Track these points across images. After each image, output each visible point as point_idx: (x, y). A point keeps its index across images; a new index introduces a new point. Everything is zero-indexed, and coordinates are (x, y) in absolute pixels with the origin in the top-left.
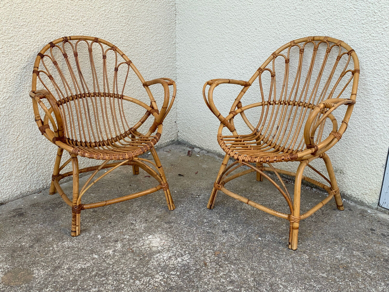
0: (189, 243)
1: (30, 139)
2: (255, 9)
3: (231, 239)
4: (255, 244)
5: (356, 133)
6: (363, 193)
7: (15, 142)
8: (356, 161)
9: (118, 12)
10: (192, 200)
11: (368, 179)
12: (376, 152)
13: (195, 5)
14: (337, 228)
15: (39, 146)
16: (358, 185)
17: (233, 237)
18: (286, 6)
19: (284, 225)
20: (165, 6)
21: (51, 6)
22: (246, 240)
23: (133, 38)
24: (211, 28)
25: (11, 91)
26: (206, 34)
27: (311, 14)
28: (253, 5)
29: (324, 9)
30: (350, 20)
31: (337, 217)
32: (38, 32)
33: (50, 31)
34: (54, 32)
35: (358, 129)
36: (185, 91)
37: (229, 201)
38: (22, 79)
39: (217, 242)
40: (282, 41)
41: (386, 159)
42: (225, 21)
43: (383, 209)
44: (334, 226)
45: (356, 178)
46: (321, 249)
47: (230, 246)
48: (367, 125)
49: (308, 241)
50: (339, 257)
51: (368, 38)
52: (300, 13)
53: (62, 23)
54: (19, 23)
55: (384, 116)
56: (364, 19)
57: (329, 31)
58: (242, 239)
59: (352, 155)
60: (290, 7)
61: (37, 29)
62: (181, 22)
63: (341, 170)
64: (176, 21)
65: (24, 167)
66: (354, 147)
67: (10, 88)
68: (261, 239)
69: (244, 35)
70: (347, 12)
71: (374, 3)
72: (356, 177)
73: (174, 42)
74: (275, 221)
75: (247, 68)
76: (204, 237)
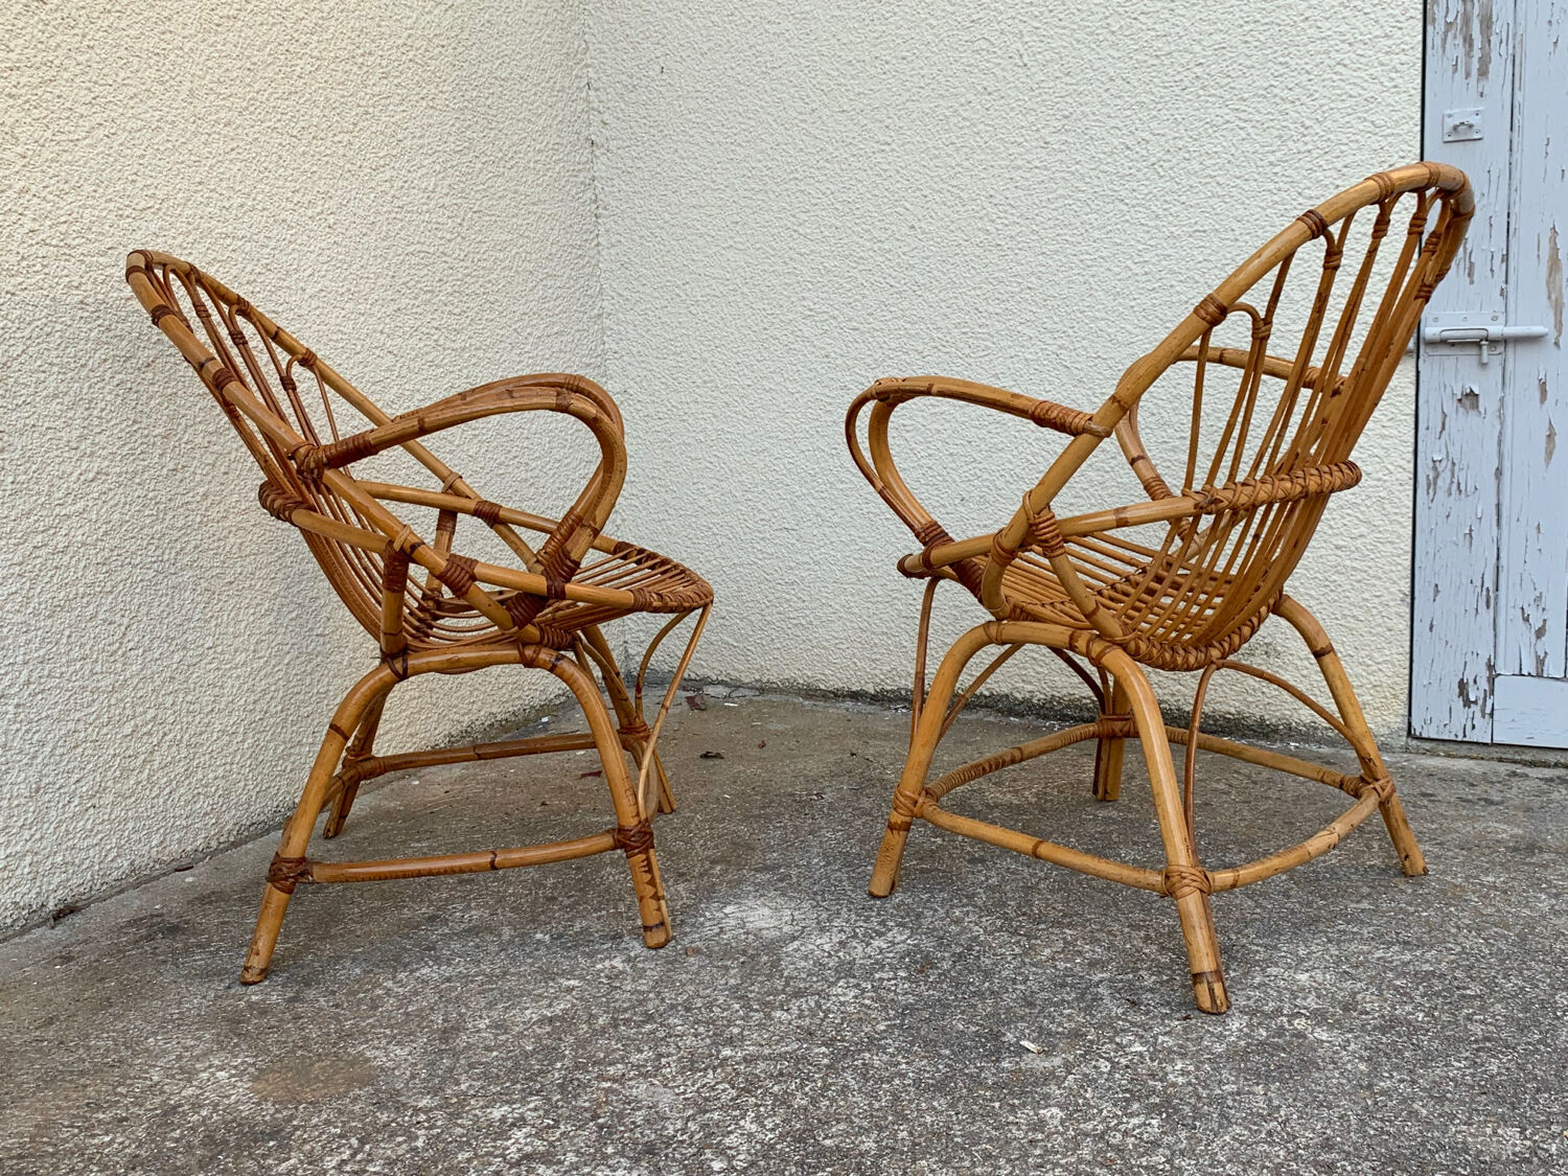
1: (166, 645)
2: (903, 164)
7: (116, 652)
9: (430, 188)
11: (1363, 653)
12: (1372, 556)
13: (671, 174)
15: (195, 675)
18: (1012, 140)
20: (563, 183)
21: (232, 150)
23: (477, 285)
24: (741, 247)
25: (105, 453)
26: (723, 268)
27: (1102, 156)
28: (893, 150)
29: (1143, 135)
30: (1231, 158)
32: (190, 239)
33: (228, 236)
34: (240, 243)
36: (650, 482)
38: (139, 408)
40: (1009, 252)
41: (1409, 572)
42: (794, 216)
43: (1427, 745)
51: (1295, 203)
52: (1060, 156)
53: (265, 213)
54: (136, 201)
55: (1383, 437)
56: (1275, 148)
57: (1168, 198)
59: (1297, 584)
60: (1026, 140)
61: (190, 228)
62: (619, 237)
63: (1267, 644)
64: (600, 239)
65: (143, 757)
67: (103, 438)
69: (871, 253)
70: (1217, 134)
71: (1299, 99)
73: (596, 311)
75: (890, 362)
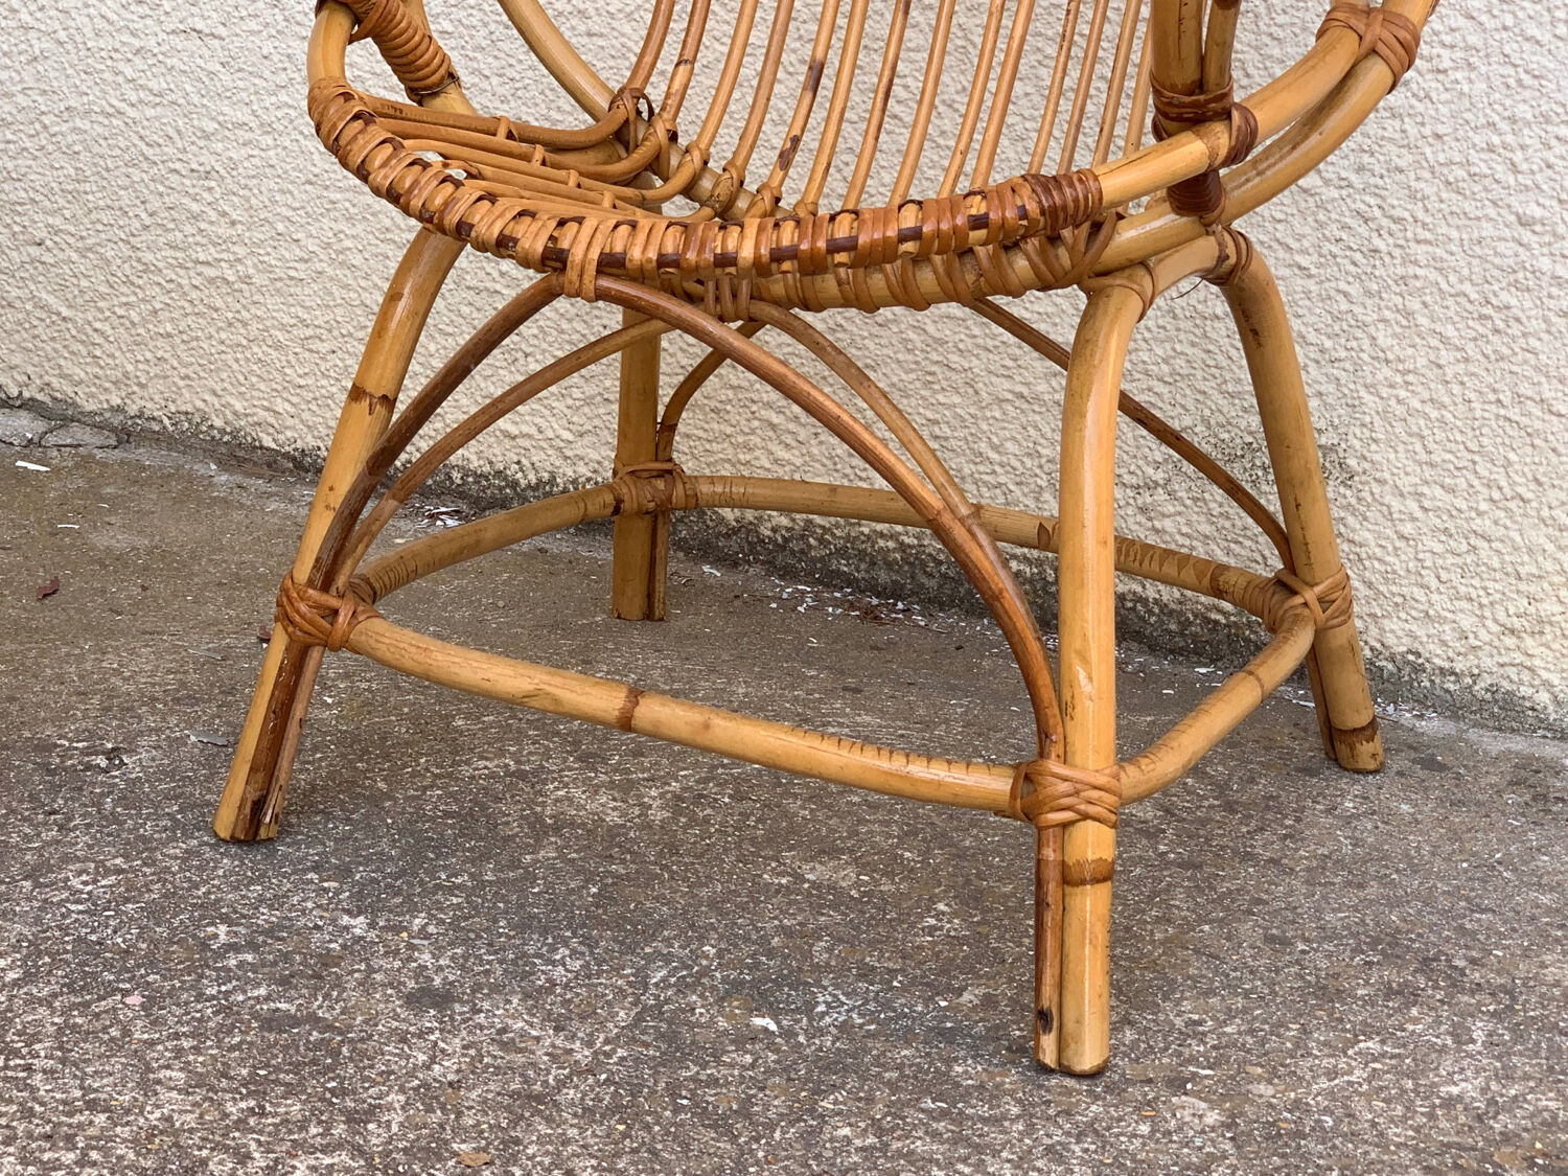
0: (101, 1119)
3: (505, 1046)
4: (732, 1066)
5: (1443, 109)
6: (1516, 623)
8: (1446, 356)
10: (54, 789)
14: (1373, 889)
16: (1469, 559)
17: (523, 1035)
19: (941, 907)
22: (646, 1045)
31: (1348, 820)
35: (1459, 75)
37: (413, 775)
39: (375, 1083)
44: (1349, 884)
45: (1448, 498)
46: (1300, 1047)
47: (507, 1101)
48: (1532, 30)
49: (1178, 1003)
50: (1467, 1088)
58: (607, 1041)
66: (1428, 236)
68: (773, 1027)
72: (1451, 490)
74: (858, 884)
76: (241, 1062)
